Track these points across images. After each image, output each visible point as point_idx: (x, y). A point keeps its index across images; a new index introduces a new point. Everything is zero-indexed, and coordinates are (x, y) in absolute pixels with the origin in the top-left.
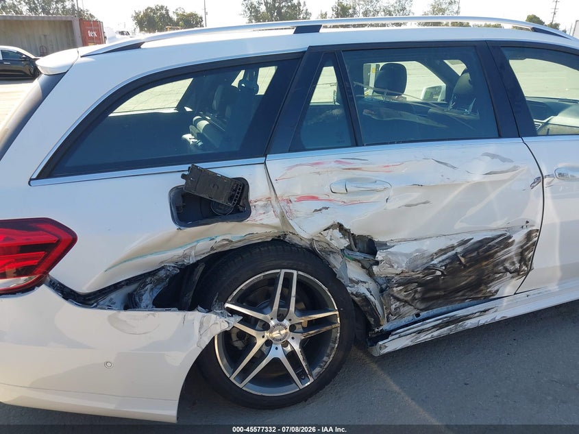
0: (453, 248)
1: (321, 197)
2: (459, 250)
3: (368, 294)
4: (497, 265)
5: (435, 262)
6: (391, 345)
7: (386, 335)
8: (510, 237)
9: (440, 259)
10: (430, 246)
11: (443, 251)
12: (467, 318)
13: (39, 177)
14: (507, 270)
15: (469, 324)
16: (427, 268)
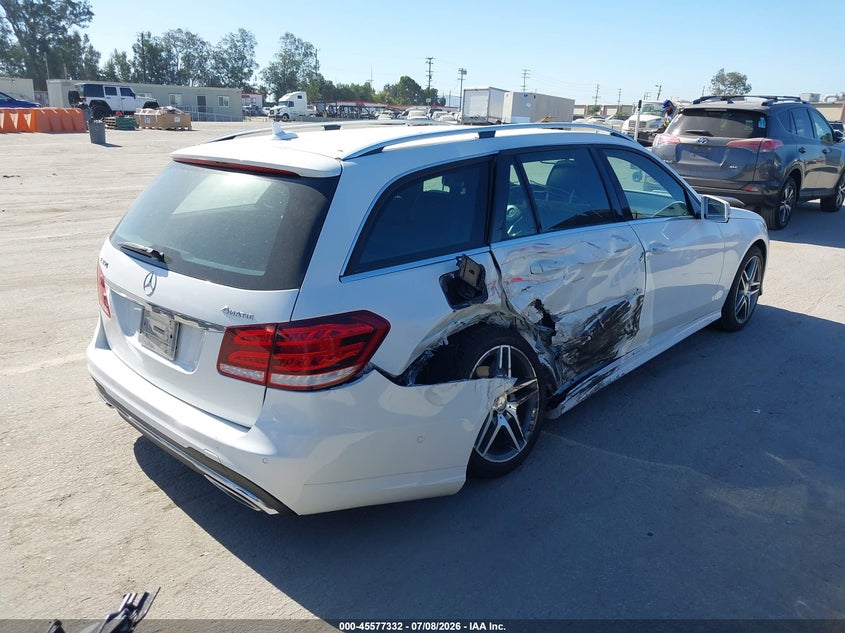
0: (595, 316)
1: (525, 278)
2: (599, 317)
3: (546, 363)
4: (620, 328)
5: (586, 329)
6: (569, 404)
7: (562, 397)
8: (628, 303)
9: (589, 326)
10: (583, 316)
11: (590, 320)
12: (604, 377)
13: (345, 275)
14: (626, 332)
15: (606, 381)
16: (583, 335)
